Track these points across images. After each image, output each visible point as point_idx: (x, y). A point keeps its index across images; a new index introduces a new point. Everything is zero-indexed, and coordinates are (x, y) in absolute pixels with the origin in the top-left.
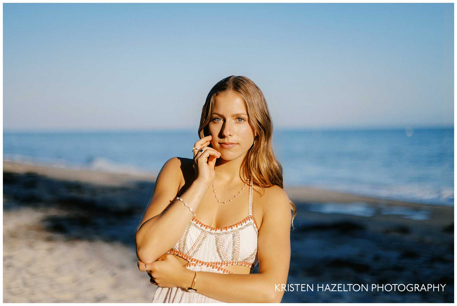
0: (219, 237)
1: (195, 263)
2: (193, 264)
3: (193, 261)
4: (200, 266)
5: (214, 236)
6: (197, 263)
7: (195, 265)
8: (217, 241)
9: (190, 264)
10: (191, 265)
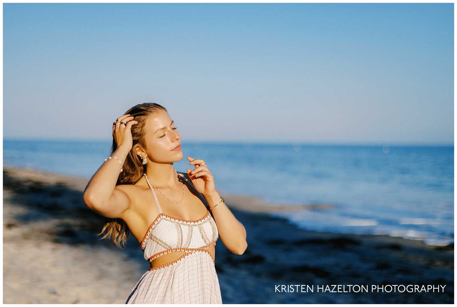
0: (201, 226)
1: (191, 251)
2: (189, 253)
3: (189, 250)
4: (194, 252)
5: (197, 227)
6: (192, 251)
7: (191, 254)
8: (200, 231)
9: (187, 254)
10: (189, 254)
